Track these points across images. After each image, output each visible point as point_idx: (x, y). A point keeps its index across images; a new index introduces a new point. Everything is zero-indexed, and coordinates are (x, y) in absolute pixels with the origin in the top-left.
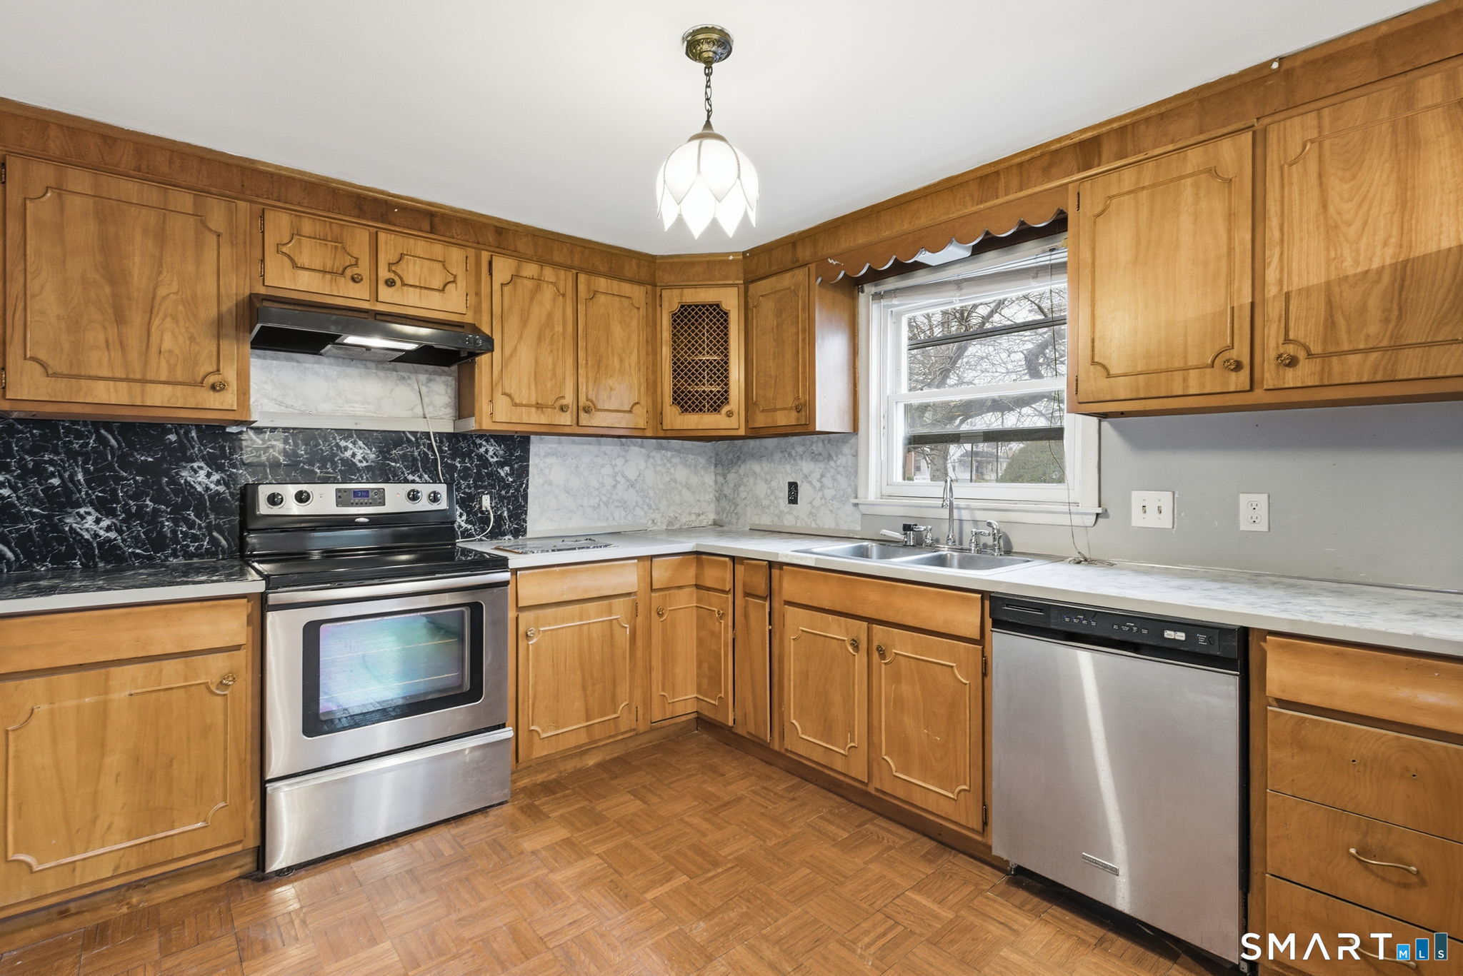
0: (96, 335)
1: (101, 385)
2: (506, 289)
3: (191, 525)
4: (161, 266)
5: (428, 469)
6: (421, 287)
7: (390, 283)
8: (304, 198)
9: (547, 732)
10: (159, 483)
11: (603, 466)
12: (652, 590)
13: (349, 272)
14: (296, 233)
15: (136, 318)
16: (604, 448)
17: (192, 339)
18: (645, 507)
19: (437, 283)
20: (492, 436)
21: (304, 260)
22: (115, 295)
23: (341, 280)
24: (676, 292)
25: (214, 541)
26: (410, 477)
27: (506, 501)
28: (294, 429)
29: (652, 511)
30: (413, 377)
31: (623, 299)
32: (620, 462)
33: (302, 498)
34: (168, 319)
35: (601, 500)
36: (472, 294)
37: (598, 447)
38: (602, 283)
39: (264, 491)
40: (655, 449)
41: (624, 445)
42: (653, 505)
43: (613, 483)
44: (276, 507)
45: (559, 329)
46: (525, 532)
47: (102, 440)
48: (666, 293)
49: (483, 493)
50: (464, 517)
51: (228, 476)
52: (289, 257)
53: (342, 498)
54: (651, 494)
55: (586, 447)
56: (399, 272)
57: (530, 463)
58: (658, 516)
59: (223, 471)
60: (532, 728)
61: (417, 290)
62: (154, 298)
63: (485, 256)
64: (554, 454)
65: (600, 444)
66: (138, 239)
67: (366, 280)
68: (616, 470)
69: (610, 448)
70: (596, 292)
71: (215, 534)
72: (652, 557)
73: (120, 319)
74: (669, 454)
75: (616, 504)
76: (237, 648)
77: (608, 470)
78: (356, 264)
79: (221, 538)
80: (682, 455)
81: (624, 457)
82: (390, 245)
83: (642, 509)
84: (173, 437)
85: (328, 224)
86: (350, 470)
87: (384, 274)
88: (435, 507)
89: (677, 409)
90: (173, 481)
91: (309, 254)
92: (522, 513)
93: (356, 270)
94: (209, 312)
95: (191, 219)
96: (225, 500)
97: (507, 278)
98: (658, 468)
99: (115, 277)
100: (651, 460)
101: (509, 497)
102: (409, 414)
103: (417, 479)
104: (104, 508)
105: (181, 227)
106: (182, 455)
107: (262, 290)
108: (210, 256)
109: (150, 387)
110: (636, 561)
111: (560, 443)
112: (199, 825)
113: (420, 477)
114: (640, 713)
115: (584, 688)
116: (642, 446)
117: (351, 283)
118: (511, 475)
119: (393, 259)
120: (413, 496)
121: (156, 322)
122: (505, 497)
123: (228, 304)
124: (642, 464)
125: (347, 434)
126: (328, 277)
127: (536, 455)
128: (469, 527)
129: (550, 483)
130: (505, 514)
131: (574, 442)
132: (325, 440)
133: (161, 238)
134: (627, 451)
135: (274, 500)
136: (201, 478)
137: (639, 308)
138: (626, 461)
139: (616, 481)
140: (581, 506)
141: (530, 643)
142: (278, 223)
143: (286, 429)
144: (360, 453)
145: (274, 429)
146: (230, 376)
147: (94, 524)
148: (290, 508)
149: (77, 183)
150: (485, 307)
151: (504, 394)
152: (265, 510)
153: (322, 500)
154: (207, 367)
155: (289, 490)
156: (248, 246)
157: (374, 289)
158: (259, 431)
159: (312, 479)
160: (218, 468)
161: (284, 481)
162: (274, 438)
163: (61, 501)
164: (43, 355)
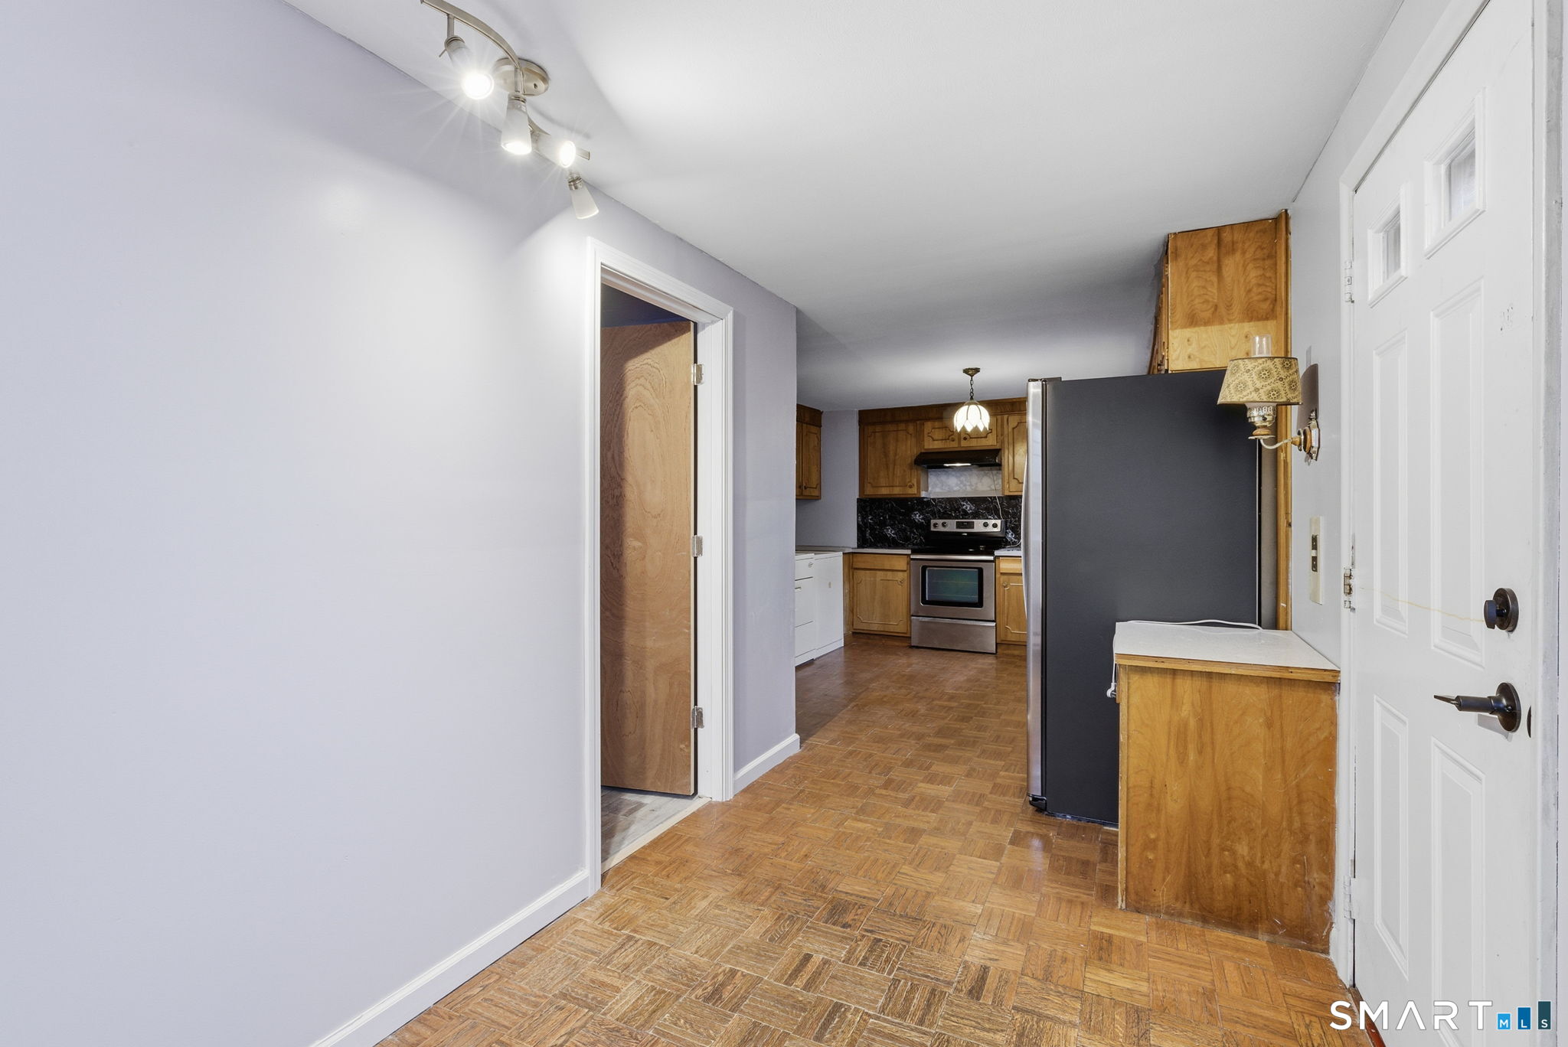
0: (882, 474)
1: (883, 489)
2: (1015, 429)
3: (915, 534)
4: (897, 449)
5: (995, 513)
6: (977, 437)
7: (965, 438)
8: (936, 414)
10: (906, 519)
13: (950, 438)
14: (933, 427)
15: (891, 466)
17: (904, 471)
19: (984, 434)
21: (936, 437)
22: (887, 460)
23: (948, 441)
25: (921, 540)
26: (989, 517)
28: (945, 498)
30: (990, 472)
33: (944, 525)
34: (899, 465)
36: (1000, 435)
39: (933, 522)
44: (936, 528)
47: (893, 505)
50: (1012, 536)
51: (925, 516)
52: (930, 437)
53: (959, 525)
61: (976, 439)
62: (895, 459)
63: (1006, 416)
66: (891, 441)
67: (956, 440)
73: (887, 468)
76: (905, 572)
78: (952, 434)
84: (909, 503)
86: (965, 514)
87: (963, 435)
88: (995, 530)
90: (910, 518)
91: (938, 434)
93: (953, 437)
94: (909, 460)
95: (904, 432)
96: (924, 524)
97: (1016, 424)
99: (886, 455)
102: (989, 489)
104: (893, 527)
105: (902, 435)
106: (912, 510)
107: (923, 451)
108: (909, 442)
109: (895, 488)
112: (896, 624)
113: (993, 517)
117: (951, 442)
120: (986, 525)
121: (896, 467)
123: (914, 458)
125: (964, 499)
126: (943, 441)
128: (1016, 540)
132: (956, 502)
133: (897, 440)
135: (935, 525)
136: (918, 517)
142: (928, 426)
143: (943, 499)
144: (968, 507)
145: (938, 499)
146: (914, 481)
147: (890, 532)
148: (941, 529)
149: (878, 428)
150: (1006, 440)
151: (1014, 478)
152: (933, 529)
153: (951, 526)
154: (908, 480)
155: (940, 522)
156: (919, 436)
157: (959, 443)
158: (934, 499)
159: (950, 517)
160: (922, 514)
161: (940, 518)
162: (940, 502)
163: (883, 524)
164: (872, 481)
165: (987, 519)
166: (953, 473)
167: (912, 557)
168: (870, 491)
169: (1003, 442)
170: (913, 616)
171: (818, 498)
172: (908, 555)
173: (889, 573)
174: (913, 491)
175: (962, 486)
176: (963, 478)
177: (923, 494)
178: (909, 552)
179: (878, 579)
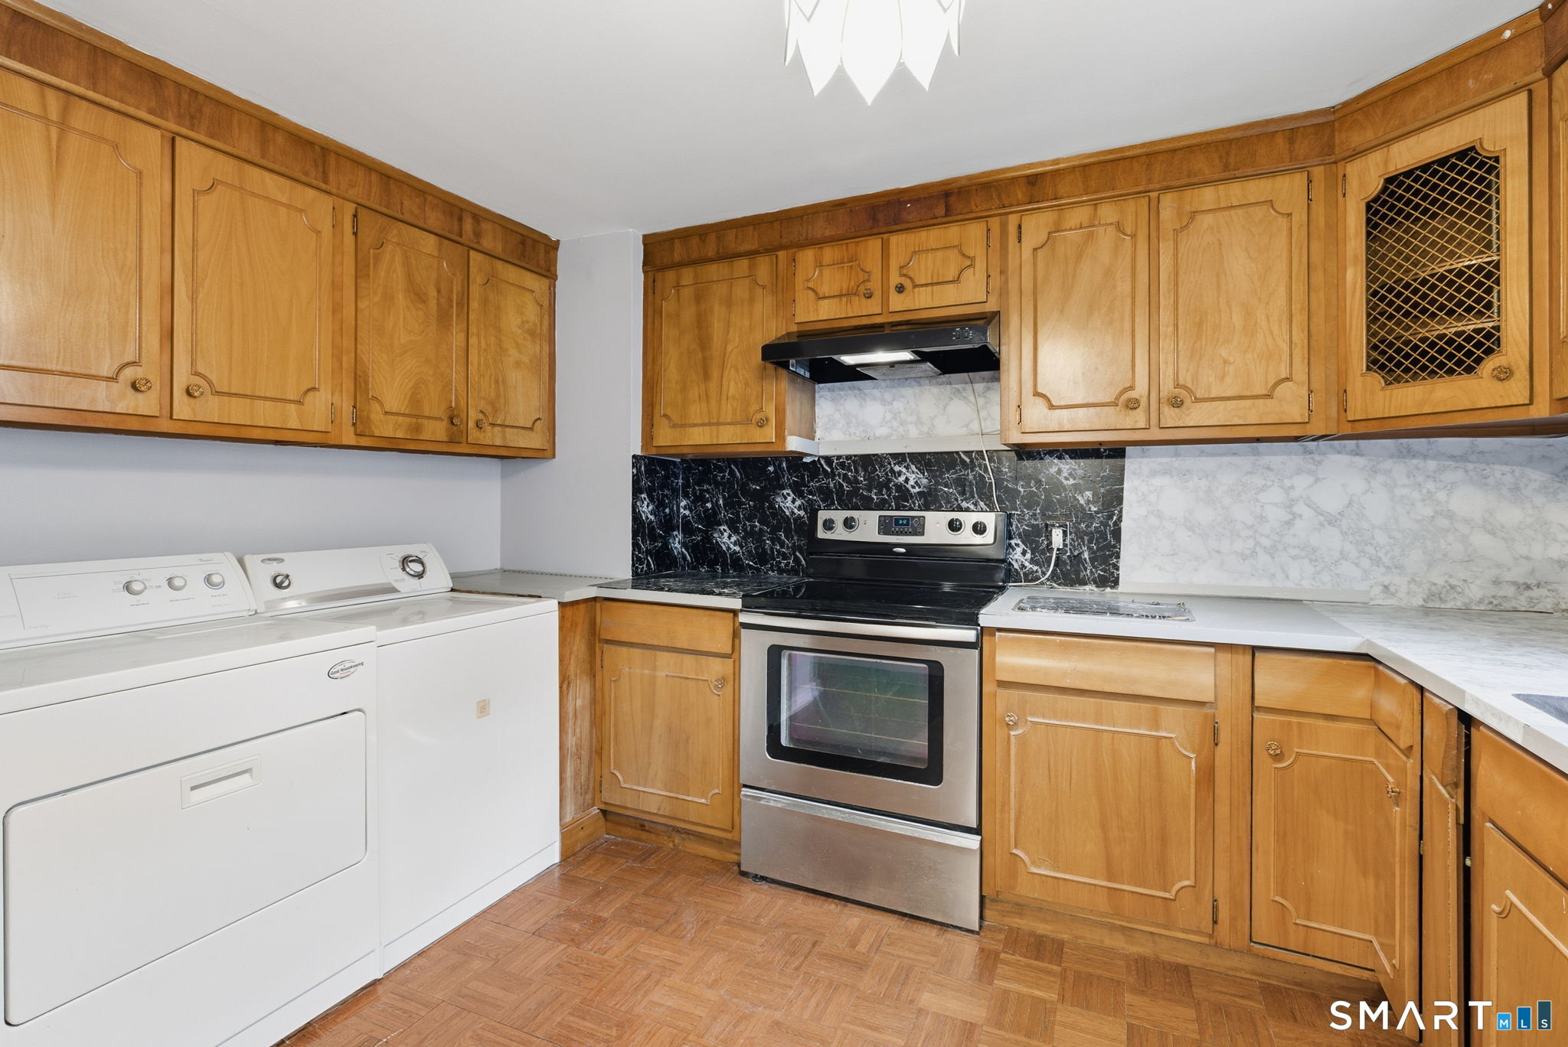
0: (694, 393)
1: (696, 430)
2: (1040, 253)
3: (782, 545)
4: (729, 327)
5: (982, 494)
6: (932, 284)
7: (900, 289)
8: (826, 228)
9: (1039, 867)
10: (762, 507)
11: (1264, 488)
12: (1254, 708)
13: (862, 289)
14: (819, 265)
15: (715, 374)
16: (1265, 460)
17: (747, 384)
18: (1365, 563)
19: (951, 274)
20: (1066, 452)
21: (825, 290)
22: (704, 359)
23: (855, 299)
24: (1376, 157)
25: (797, 560)
26: (964, 505)
27: (1086, 538)
28: (855, 456)
29: (1382, 570)
30: (969, 387)
31: (1251, 209)
32: (1302, 482)
33: (849, 524)
34: (733, 369)
35: (1258, 544)
36: (995, 273)
37: (1252, 458)
38: (1208, 196)
39: (823, 515)
40: (1392, 456)
41: (1311, 453)
42: (1386, 560)
43: (1288, 517)
44: (829, 532)
45: (1124, 287)
46: (1116, 583)
47: (732, 473)
48: (1353, 169)
49: (1053, 526)
50: (1028, 556)
51: (807, 502)
52: (812, 289)
53: (885, 526)
54: (1381, 538)
55: (1226, 459)
56: (911, 274)
57: (1126, 485)
58: (1399, 582)
59: (804, 498)
60: (1015, 852)
61: (929, 288)
62: (725, 354)
63: (1013, 220)
64: (1167, 472)
65: (1257, 453)
66: (716, 307)
67: (877, 294)
68: (1294, 494)
69: (1279, 459)
70: (1193, 215)
71: (797, 554)
72: (1254, 650)
73: (706, 376)
74: (1432, 464)
75: (1293, 552)
76: (728, 656)
77: (1275, 495)
78: (868, 280)
79: (801, 558)
81: (1310, 472)
82: (899, 243)
83: (1357, 565)
84: (771, 468)
85: (844, 246)
86: (903, 497)
87: (895, 279)
88: (978, 539)
89: (1376, 379)
90: (771, 506)
91: (832, 281)
92: (1111, 556)
93: (869, 285)
95: (747, 281)
96: (804, 522)
97: (1044, 237)
98: (1398, 492)
99: (704, 343)
100: (1381, 478)
101: (1092, 533)
102: (964, 431)
103: (972, 507)
104: (734, 528)
105: (741, 290)
106: (775, 485)
107: (795, 328)
108: (758, 305)
109: (724, 429)
110: (1212, 650)
111: (1177, 455)
112: (703, 801)
113: (975, 504)
116: (1357, 453)
117: (864, 300)
118: (1094, 503)
119: (902, 261)
120: (954, 526)
121: (726, 373)
122: (1086, 534)
124: (1357, 485)
125: (900, 458)
126: (844, 299)
127: (1134, 473)
128: (1035, 568)
129: (1160, 515)
130: (1086, 555)
131: (1202, 453)
132: (882, 466)
133: (729, 303)
134: (1320, 463)
135: (829, 525)
136: (789, 503)
137: (1289, 215)
138: (1317, 480)
139: (1293, 514)
140: (1218, 552)
141: (1013, 733)
142: (807, 256)
143: (848, 457)
144: (912, 478)
145: (839, 457)
146: (770, 411)
147: (727, 540)
148: (840, 534)
149: (687, 276)
150: (1013, 285)
151: (1037, 394)
152: (821, 534)
153: (867, 527)
154: (755, 407)
155: (839, 516)
156: (783, 289)
157: (885, 301)
158: (828, 460)
159: (868, 505)
160: (800, 494)
161: (845, 507)
162: (842, 465)
163: (711, 520)
164: (669, 412)
165: (960, 509)
166: (876, 392)
167: (744, 618)
168: (666, 438)
169: (1003, 293)
170: (745, 786)
171: (546, 453)
172: (735, 613)
173: (689, 659)
174: (769, 434)
175: (895, 424)
176: (898, 405)
177: (794, 444)
178: (736, 603)
179: (661, 674)
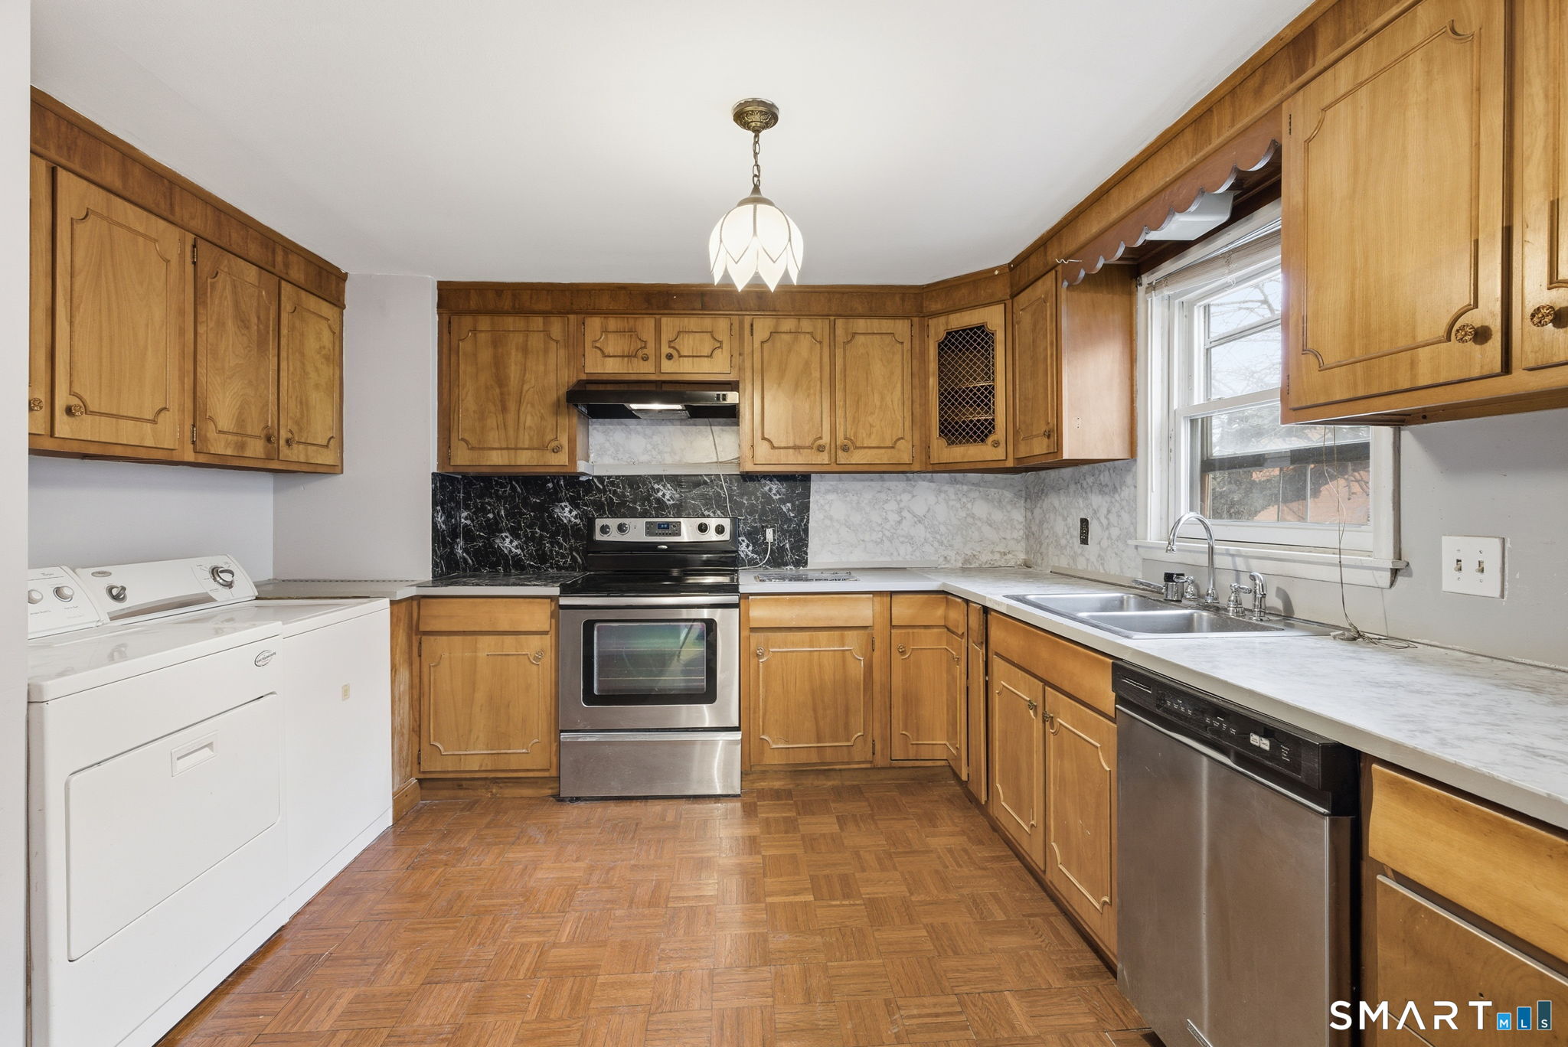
0: (491, 422)
1: (494, 453)
2: (765, 345)
3: (561, 547)
4: (525, 370)
5: (720, 505)
6: (693, 356)
7: (670, 357)
8: (610, 303)
9: (777, 744)
10: (542, 517)
11: (886, 501)
12: (892, 626)
13: (640, 354)
14: (605, 331)
15: (512, 406)
16: (887, 484)
17: (542, 418)
18: (936, 544)
19: (706, 351)
20: (775, 476)
21: (610, 349)
22: (502, 394)
23: (635, 360)
24: (942, 319)
25: (574, 559)
26: (706, 513)
27: (788, 534)
28: (623, 476)
29: (944, 548)
31: (883, 336)
32: (906, 497)
33: (621, 528)
34: (529, 405)
35: (884, 535)
36: (736, 355)
37: (881, 483)
38: (861, 324)
39: (599, 523)
40: (947, 483)
41: (910, 480)
42: (945, 542)
43: (899, 519)
44: (605, 536)
45: (816, 374)
46: (806, 563)
47: (513, 488)
48: (932, 324)
49: (767, 527)
50: (751, 548)
51: (582, 512)
52: (600, 349)
53: (651, 529)
54: (943, 529)
55: (867, 483)
56: (677, 347)
57: (811, 499)
58: (951, 554)
59: (579, 508)
60: (763, 737)
61: (691, 359)
62: (521, 393)
63: (747, 320)
64: (835, 491)
65: (883, 480)
66: (513, 352)
67: (652, 359)
68: (902, 505)
69: (895, 483)
70: (854, 334)
71: (574, 553)
72: (891, 593)
73: (504, 409)
74: (965, 488)
75: (901, 539)
76: (546, 633)
77: (892, 506)
78: (645, 347)
79: (578, 557)
80: (981, 489)
81: (910, 492)
82: (669, 324)
83: (932, 545)
84: (550, 485)
85: (626, 319)
86: (661, 507)
87: (665, 349)
88: (721, 537)
89: (943, 442)
90: (551, 516)
91: (614, 345)
92: (802, 546)
93: (645, 351)
94: (552, 397)
95: (542, 334)
96: (580, 529)
97: (767, 335)
98: (951, 503)
99: (501, 381)
100: (943, 495)
101: (791, 531)
102: (707, 459)
103: (712, 515)
104: (515, 534)
105: (536, 341)
106: (555, 498)
107: (584, 377)
108: (552, 356)
109: (519, 452)
110: (871, 595)
111: (840, 480)
112: (524, 751)
113: (714, 513)
114: (878, 747)
115: (815, 710)
116: (931, 481)
117: (641, 362)
118: (792, 511)
119: (671, 337)
120: (703, 528)
121: (522, 409)
122: (787, 531)
123: (563, 391)
124: (932, 499)
125: (659, 478)
126: (626, 359)
127: (816, 492)
128: (755, 556)
129: (831, 519)
130: (788, 546)
131: (855, 479)
132: (644, 484)
133: (525, 350)
134: (914, 486)
135: (604, 530)
136: (567, 514)
137: (902, 343)
138: (913, 496)
139: (901, 517)
140: (863, 541)
141: (761, 661)
142: (594, 324)
143: (618, 477)
144: (667, 493)
145: (609, 477)
146: (564, 440)
147: (508, 544)
148: (614, 536)
149: (484, 323)
150: (748, 365)
151: (763, 438)
152: (599, 536)
153: (637, 531)
154: (549, 436)
155: (613, 523)
156: (575, 346)
157: (658, 365)
158: (600, 479)
159: (634, 514)
160: (575, 506)
162: (612, 483)
163: (494, 528)
164: (467, 436)
165: (704, 516)
166: (639, 428)
167: (561, 601)
168: (463, 458)
169: (741, 369)
170: (562, 731)
171: (333, 469)
172: (553, 598)
173: (508, 640)
174: (560, 460)
175: (654, 453)
176: (656, 439)
177: (580, 467)
178: (554, 590)
179: (482, 654)
